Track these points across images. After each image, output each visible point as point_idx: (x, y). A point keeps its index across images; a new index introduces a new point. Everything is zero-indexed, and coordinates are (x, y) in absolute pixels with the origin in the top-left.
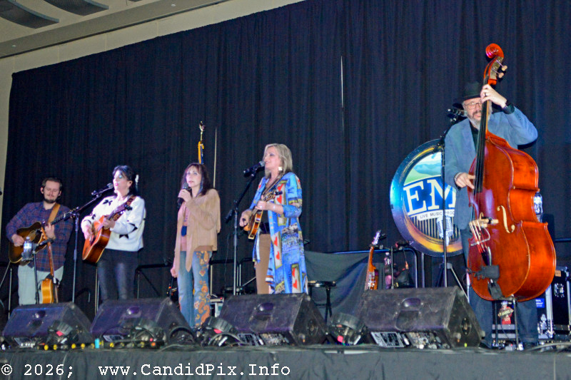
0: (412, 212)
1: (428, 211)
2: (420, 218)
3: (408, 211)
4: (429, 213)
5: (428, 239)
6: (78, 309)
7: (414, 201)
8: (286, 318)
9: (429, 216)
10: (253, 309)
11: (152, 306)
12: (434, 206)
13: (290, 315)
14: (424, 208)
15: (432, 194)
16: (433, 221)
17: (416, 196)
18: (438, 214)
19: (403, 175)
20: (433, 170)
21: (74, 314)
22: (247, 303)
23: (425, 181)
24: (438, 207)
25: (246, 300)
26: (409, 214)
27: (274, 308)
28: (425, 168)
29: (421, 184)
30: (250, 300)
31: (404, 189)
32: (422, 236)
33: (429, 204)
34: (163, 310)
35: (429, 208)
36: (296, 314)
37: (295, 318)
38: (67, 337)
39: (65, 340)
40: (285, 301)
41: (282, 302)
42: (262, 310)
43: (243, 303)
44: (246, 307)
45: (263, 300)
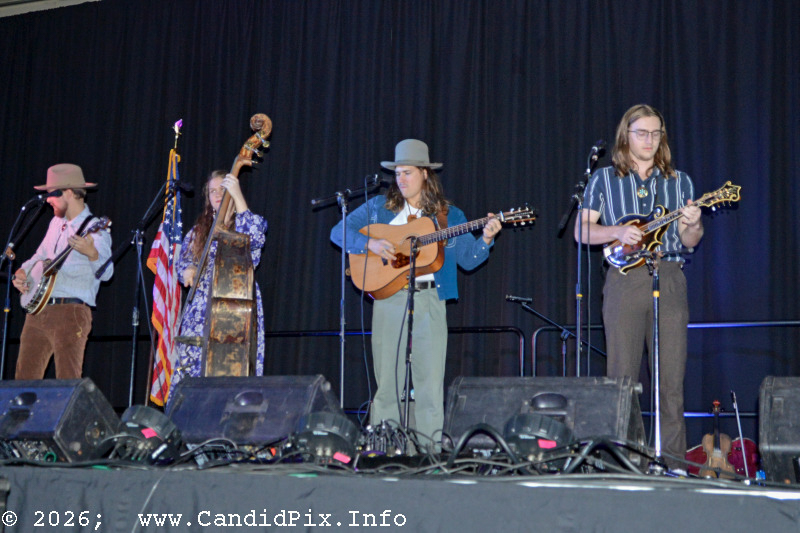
6: (99, 392)
8: (605, 424)
10: (521, 404)
11: (291, 392)
13: (614, 418)
21: (92, 400)
22: (505, 391)
27: (571, 403)
30: (509, 386)
34: (315, 400)
36: (628, 416)
37: (626, 424)
38: (166, 442)
39: (164, 447)
40: (593, 391)
41: (586, 393)
42: (542, 405)
43: (496, 390)
44: (505, 400)
45: (541, 388)
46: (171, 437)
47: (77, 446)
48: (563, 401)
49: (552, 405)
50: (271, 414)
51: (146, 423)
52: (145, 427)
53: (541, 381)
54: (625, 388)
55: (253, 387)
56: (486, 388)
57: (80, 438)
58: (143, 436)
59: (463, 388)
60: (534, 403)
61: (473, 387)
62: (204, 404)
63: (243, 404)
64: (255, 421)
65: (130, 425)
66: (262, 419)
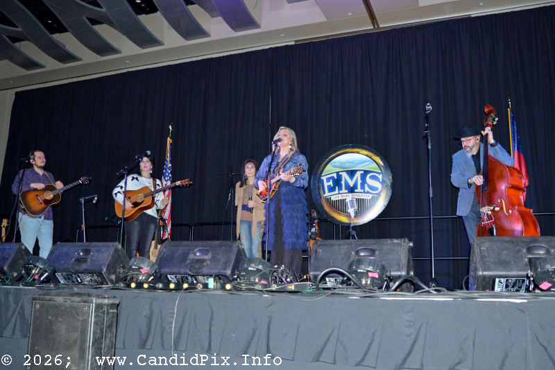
0: (327, 194)
1: (339, 194)
2: (333, 198)
3: (324, 193)
4: (340, 195)
5: (339, 214)
7: (329, 187)
8: (395, 263)
9: (340, 197)
11: (224, 248)
12: (344, 190)
13: (400, 260)
14: (337, 192)
15: (343, 182)
16: (343, 201)
17: (331, 183)
18: (347, 196)
19: (321, 168)
20: (344, 166)
22: (342, 247)
23: (338, 173)
24: (347, 191)
25: (339, 245)
26: (325, 195)
27: (377, 253)
28: (338, 164)
29: (335, 175)
31: (322, 178)
32: (334, 211)
33: (340, 189)
34: (237, 253)
35: (341, 192)
36: (407, 259)
37: (406, 263)
38: (153, 275)
39: (152, 277)
40: (388, 246)
41: (384, 247)
42: (362, 254)
43: (337, 247)
44: (342, 252)
45: (361, 245)
46: (155, 272)
47: (113, 277)
48: (373, 252)
49: (366, 254)
50: (213, 259)
51: (142, 266)
52: (142, 268)
53: (361, 242)
54: (405, 244)
55: (203, 246)
56: (332, 245)
57: (114, 273)
58: (141, 272)
59: (319, 246)
60: (357, 253)
61: (325, 245)
62: (176, 255)
63: (198, 254)
64: (205, 264)
65: (134, 267)
66: (209, 262)
